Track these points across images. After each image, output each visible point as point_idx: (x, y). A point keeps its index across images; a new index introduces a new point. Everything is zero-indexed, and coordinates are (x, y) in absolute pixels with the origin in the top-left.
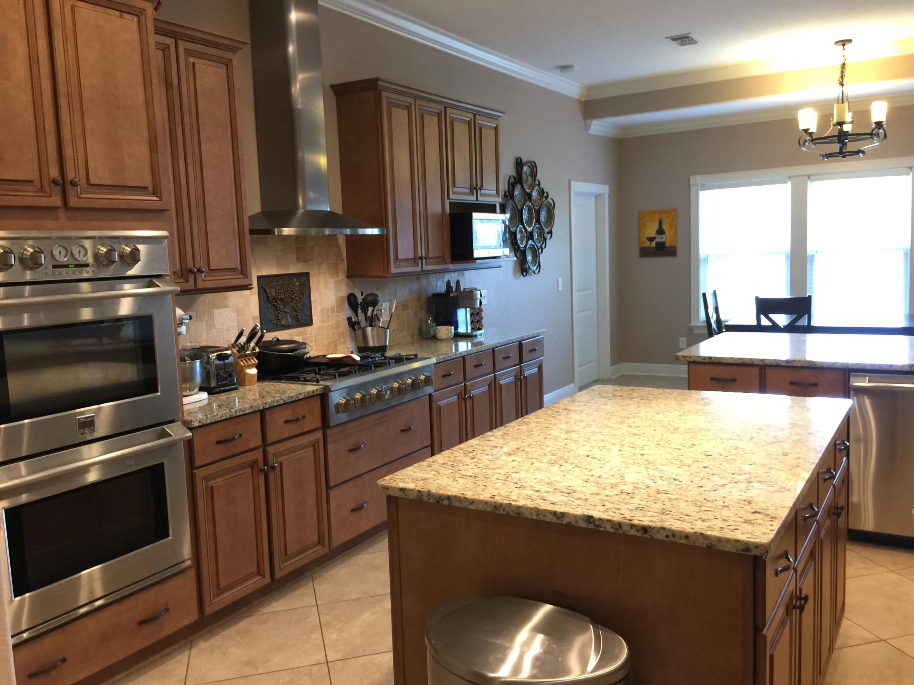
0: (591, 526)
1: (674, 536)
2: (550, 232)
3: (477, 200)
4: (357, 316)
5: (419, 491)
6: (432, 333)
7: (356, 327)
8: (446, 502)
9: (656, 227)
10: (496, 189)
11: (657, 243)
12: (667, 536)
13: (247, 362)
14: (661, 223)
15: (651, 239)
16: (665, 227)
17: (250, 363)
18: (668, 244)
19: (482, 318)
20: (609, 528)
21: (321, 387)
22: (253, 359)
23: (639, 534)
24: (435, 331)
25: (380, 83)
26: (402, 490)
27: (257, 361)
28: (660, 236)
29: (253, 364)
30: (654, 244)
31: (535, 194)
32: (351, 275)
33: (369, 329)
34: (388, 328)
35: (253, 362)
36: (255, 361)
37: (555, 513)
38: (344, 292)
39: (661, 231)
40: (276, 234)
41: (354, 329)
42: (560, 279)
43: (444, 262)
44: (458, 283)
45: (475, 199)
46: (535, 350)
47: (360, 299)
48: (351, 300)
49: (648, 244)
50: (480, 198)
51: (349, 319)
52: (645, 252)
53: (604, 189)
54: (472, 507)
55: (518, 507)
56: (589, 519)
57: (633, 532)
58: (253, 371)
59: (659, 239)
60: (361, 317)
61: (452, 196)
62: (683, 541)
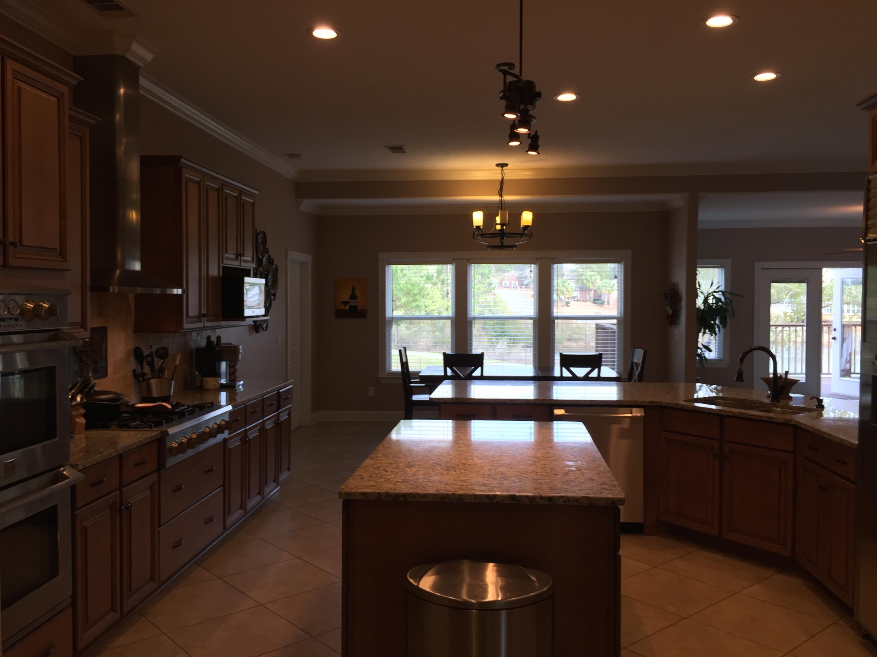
0: (514, 502)
1: (569, 500)
2: (274, 295)
3: (240, 265)
4: (142, 368)
5: (379, 493)
6: (198, 384)
7: (141, 379)
8: (402, 499)
9: (350, 293)
10: (251, 256)
11: (350, 306)
12: (565, 502)
13: (78, 412)
14: (354, 289)
15: (345, 303)
16: (357, 293)
17: (80, 413)
18: (359, 308)
19: (236, 371)
20: (526, 502)
21: (157, 432)
22: (80, 409)
23: (547, 503)
24: (202, 382)
25: (182, 160)
26: (364, 494)
27: (84, 411)
28: (353, 301)
29: (82, 413)
30: (347, 307)
31: (264, 260)
32: (139, 329)
33: (153, 382)
34: (172, 379)
35: (82, 412)
36: (82, 411)
37: (488, 496)
38: (131, 346)
39: (353, 297)
40: (111, 291)
41: (139, 381)
42: (279, 335)
43: (219, 320)
44: (219, 338)
45: (239, 265)
46: (288, 398)
47: (145, 353)
48: (137, 354)
49: (343, 307)
50: (243, 264)
51: (134, 371)
52: (340, 314)
53: (307, 258)
54: (424, 500)
55: (460, 495)
56: (513, 497)
57: (543, 502)
58: (82, 421)
59: (352, 303)
60: (147, 369)
61: (225, 262)
62: (575, 503)
